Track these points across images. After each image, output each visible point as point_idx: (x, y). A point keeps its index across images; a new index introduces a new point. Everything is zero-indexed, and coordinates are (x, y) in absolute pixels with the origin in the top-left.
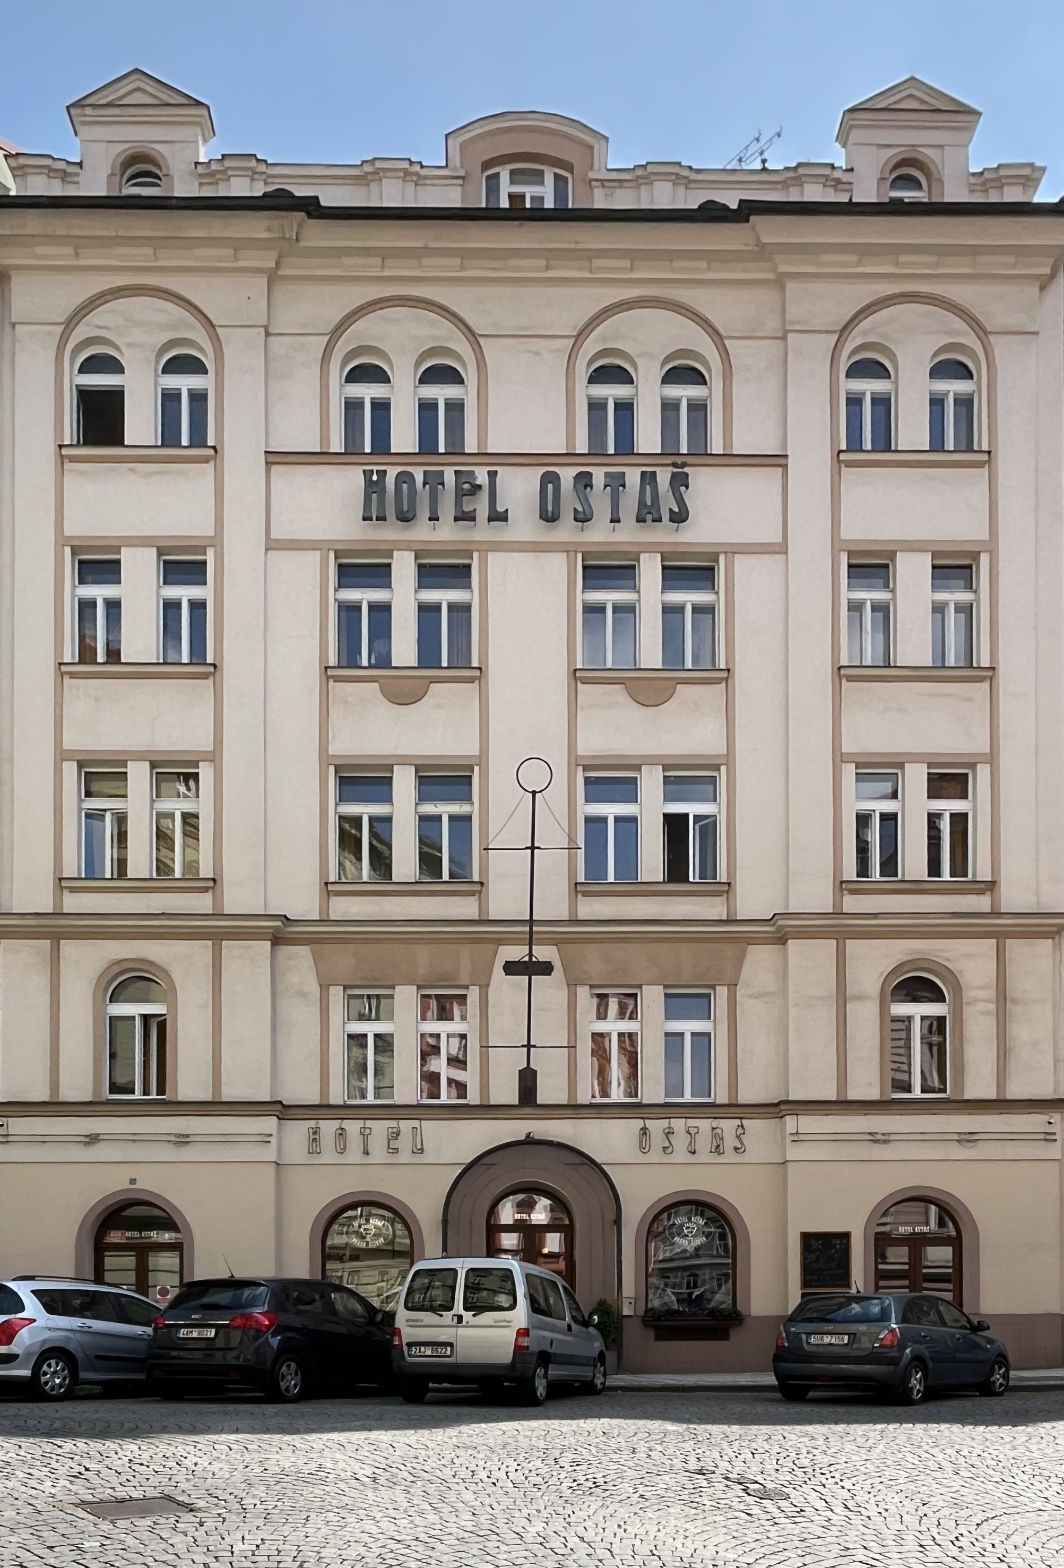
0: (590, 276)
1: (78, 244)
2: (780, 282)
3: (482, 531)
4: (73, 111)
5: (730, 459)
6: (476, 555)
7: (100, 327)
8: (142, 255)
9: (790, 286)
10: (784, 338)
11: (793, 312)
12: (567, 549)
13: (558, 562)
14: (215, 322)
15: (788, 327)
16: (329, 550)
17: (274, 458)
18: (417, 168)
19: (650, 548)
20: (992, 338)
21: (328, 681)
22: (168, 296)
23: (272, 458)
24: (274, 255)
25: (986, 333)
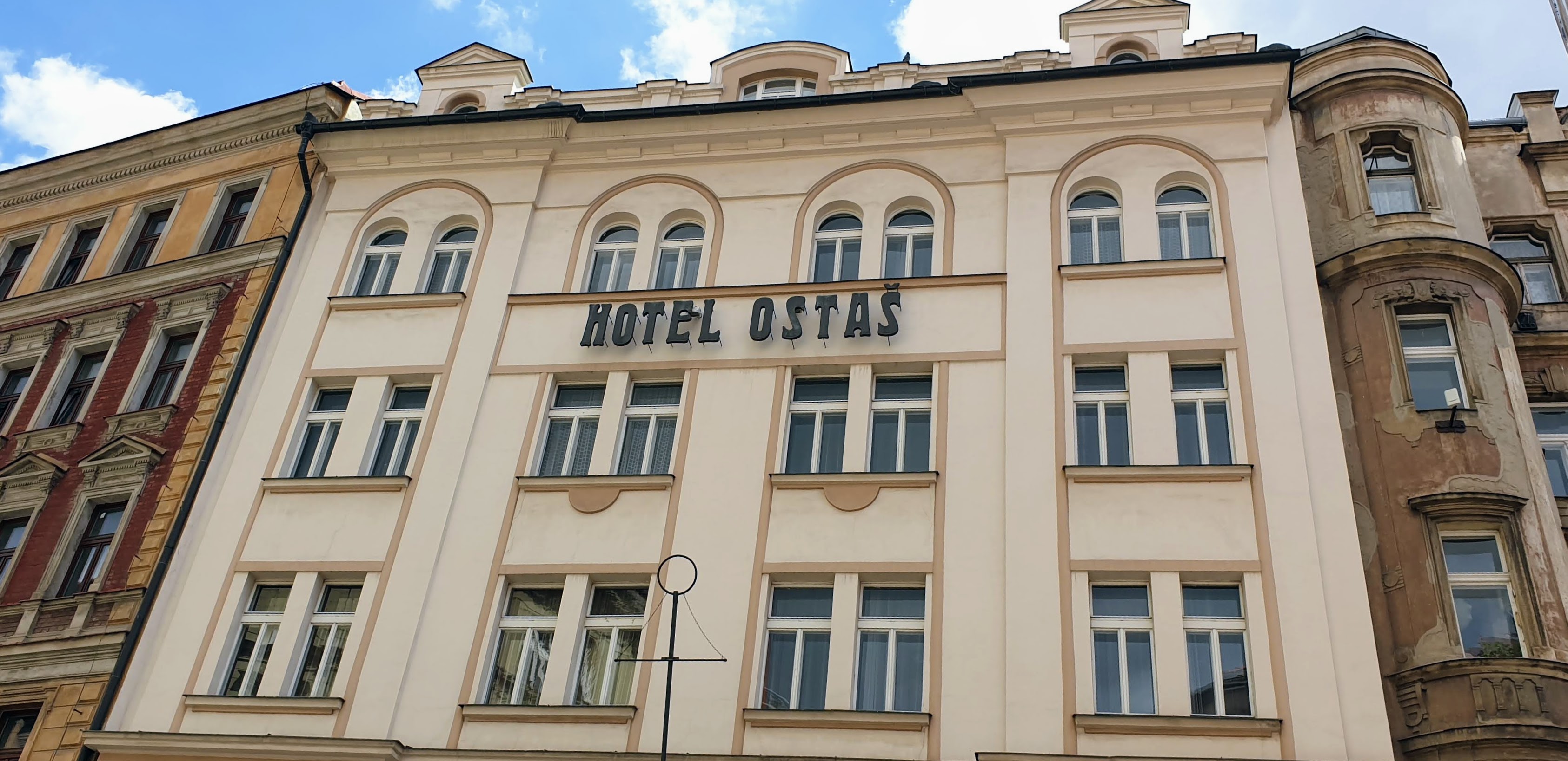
0: (822, 147)
1: (390, 153)
2: (1000, 139)
3: (696, 352)
4: (420, 73)
5: (950, 281)
6: (687, 375)
7: (396, 211)
8: (440, 158)
9: (1010, 141)
10: (1006, 181)
11: (1011, 160)
12: (776, 365)
13: (768, 377)
14: (492, 202)
15: (1007, 172)
16: (548, 373)
17: (516, 300)
18: (683, 85)
19: (860, 361)
20: (1218, 165)
21: (519, 492)
22: (459, 186)
23: (513, 301)
24: (549, 151)
25: (1212, 162)
